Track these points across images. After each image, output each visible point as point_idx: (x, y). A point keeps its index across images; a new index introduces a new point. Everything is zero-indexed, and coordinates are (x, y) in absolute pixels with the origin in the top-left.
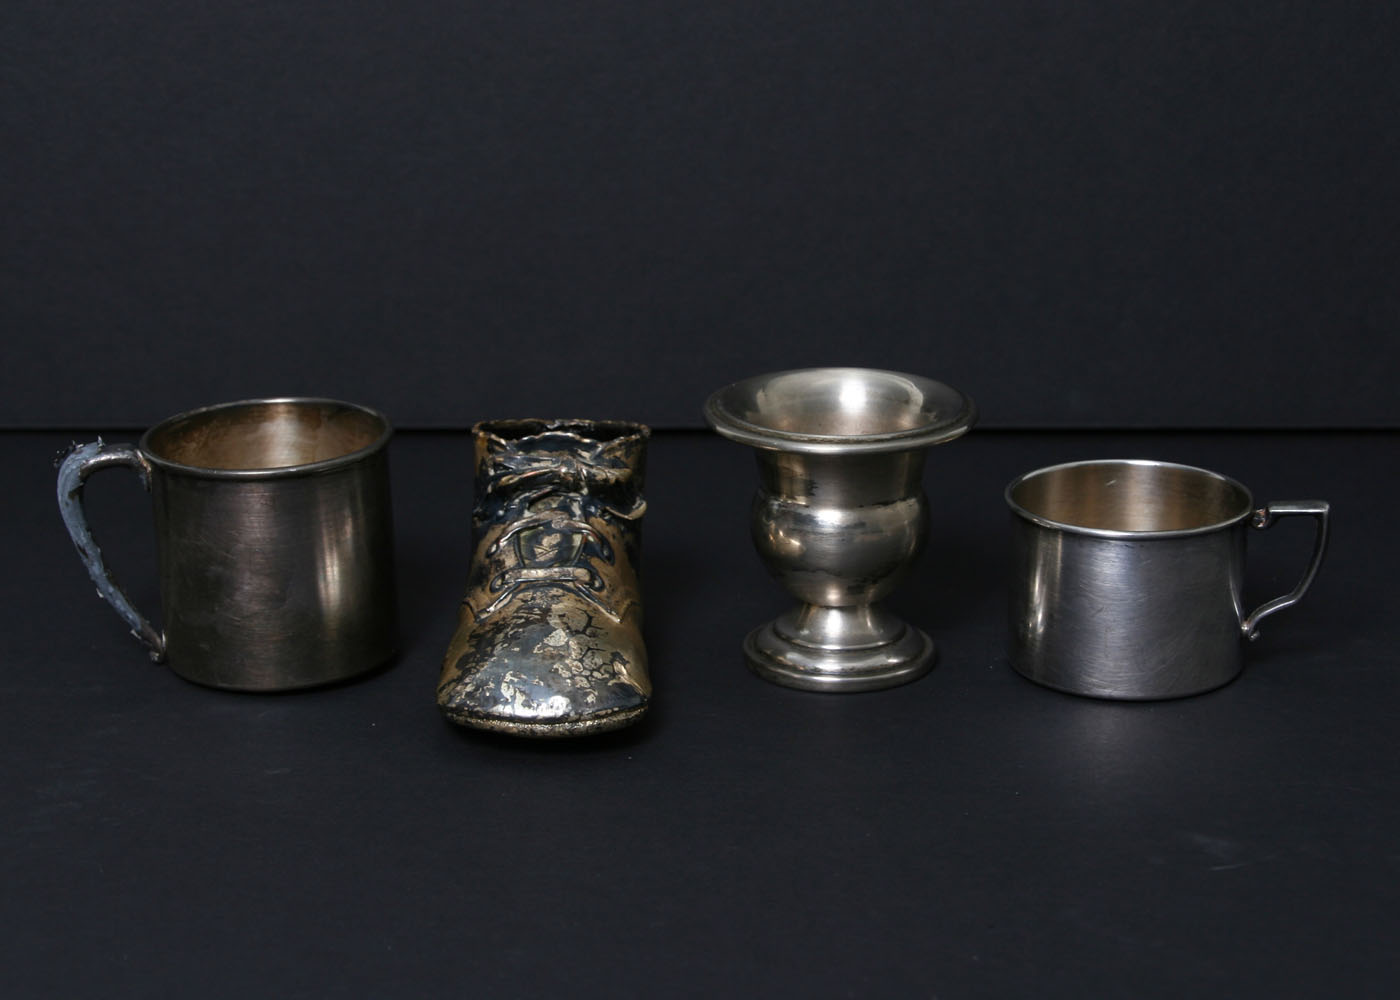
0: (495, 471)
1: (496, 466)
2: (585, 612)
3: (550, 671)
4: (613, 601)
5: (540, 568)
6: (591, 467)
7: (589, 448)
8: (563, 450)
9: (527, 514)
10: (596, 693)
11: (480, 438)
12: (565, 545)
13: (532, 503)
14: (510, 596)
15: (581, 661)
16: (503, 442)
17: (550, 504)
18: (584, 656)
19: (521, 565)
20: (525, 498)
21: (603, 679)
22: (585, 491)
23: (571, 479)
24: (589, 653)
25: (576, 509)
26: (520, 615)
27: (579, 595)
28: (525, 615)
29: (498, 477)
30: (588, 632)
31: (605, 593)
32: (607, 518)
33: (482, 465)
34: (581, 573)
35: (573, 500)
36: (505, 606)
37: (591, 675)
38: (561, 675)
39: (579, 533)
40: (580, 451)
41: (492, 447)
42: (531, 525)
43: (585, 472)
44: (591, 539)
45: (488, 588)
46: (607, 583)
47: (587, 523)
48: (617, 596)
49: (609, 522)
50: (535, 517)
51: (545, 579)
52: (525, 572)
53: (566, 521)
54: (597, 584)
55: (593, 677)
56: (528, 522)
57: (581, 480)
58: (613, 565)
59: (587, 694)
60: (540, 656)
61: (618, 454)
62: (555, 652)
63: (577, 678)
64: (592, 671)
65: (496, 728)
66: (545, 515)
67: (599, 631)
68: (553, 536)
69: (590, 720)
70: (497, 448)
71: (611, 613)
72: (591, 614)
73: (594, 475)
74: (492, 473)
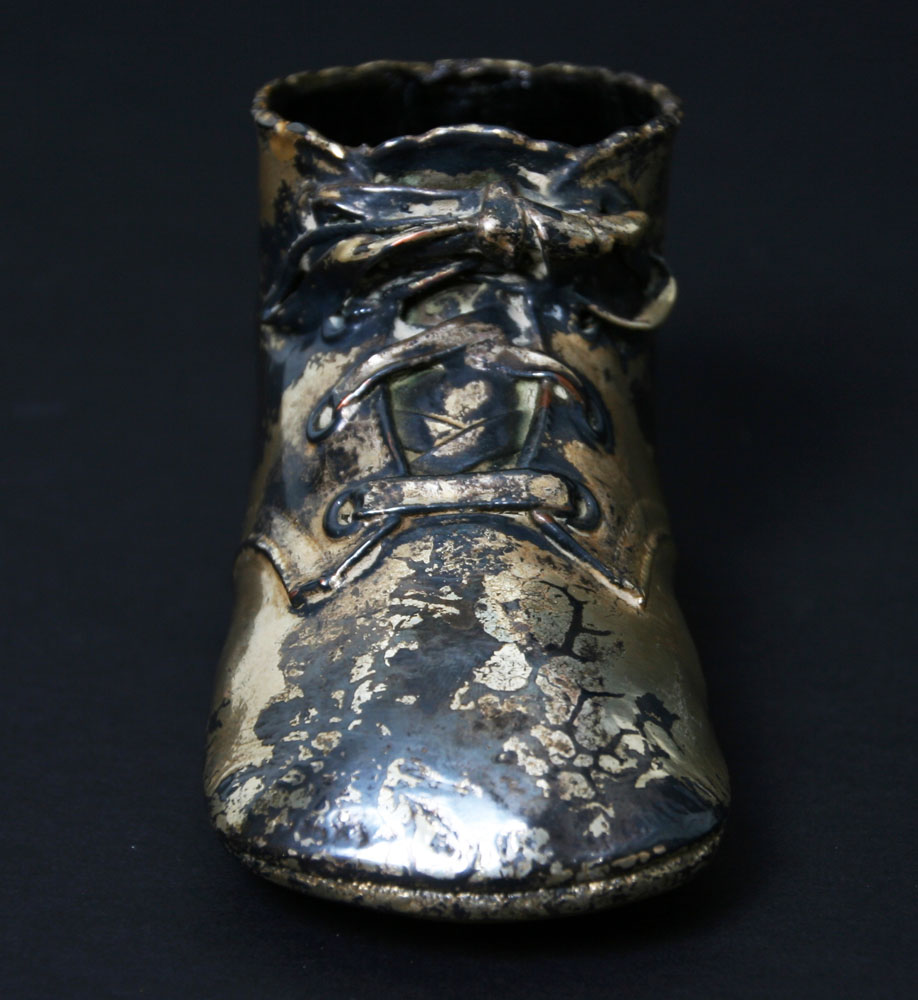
0: (320, 220)
1: (323, 210)
2: (564, 590)
3: (497, 760)
4: (621, 548)
5: (447, 476)
6: (556, 214)
7: (543, 163)
8: (482, 169)
9: (403, 330)
10: (611, 812)
11: (276, 135)
12: (501, 412)
13: (410, 304)
14: (378, 549)
15: (569, 729)
16: (337, 151)
17: (456, 305)
18: (575, 715)
19: (401, 468)
20: (394, 288)
21: (624, 774)
22: (542, 270)
23: (510, 248)
24: (587, 705)
25: (519, 314)
26: (408, 602)
27: (544, 546)
28: (421, 604)
29: (325, 240)
30: (577, 648)
31: (602, 532)
32: (589, 331)
33: (279, 204)
34: (545, 486)
35: (509, 291)
36: (366, 574)
37: (596, 766)
38: (523, 769)
39: (532, 379)
40: (523, 171)
41: (307, 160)
42: (415, 361)
43: (542, 230)
44: (561, 393)
45: (317, 524)
46: (604, 503)
47: (548, 351)
48: (629, 533)
49: (594, 342)
50: (422, 340)
51: (460, 505)
52: (409, 486)
53: (497, 350)
54: (584, 511)
55: (600, 769)
56: (405, 354)
57: (533, 246)
58: (611, 452)
59: (588, 817)
60: (470, 720)
61: (613, 173)
62: (504, 708)
63: (564, 776)
64: (596, 755)
65: (368, 901)
66: (447, 335)
67: (600, 638)
68: (468, 387)
69: (597, 879)
70: (322, 165)
71: (621, 586)
72: (579, 596)
73: (565, 237)
74: (310, 224)
